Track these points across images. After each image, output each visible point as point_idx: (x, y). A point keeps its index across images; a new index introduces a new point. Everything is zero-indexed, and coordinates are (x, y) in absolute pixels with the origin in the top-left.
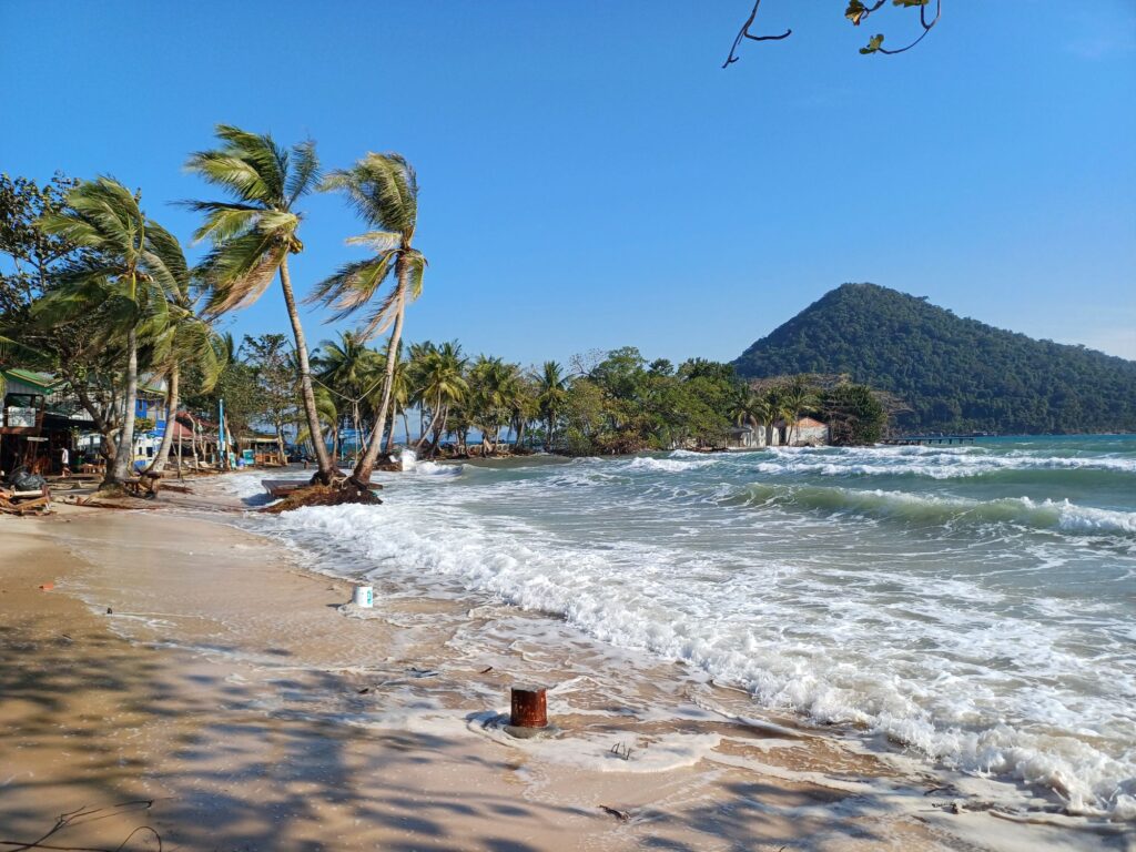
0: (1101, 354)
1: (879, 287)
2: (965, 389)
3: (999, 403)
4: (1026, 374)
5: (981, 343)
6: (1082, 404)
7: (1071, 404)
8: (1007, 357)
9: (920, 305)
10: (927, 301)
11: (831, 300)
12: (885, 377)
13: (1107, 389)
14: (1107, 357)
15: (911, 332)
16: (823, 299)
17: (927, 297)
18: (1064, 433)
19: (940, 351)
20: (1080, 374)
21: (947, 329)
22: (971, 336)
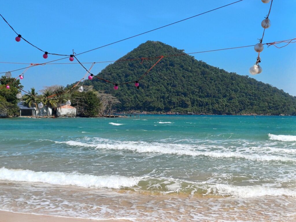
0: (255, 80)
1: (163, 44)
2: (193, 93)
3: (206, 100)
4: (219, 88)
5: (203, 73)
6: (239, 102)
7: (235, 101)
8: (213, 80)
9: (180, 53)
10: (184, 51)
11: (142, 47)
12: (161, 86)
13: (250, 96)
14: (257, 81)
15: (174, 66)
16: (138, 47)
17: (184, 50)
18: (231, 114)
19: (185, 76)
20: (241, 89)
21: (189, 66)
22: (199, 69)
